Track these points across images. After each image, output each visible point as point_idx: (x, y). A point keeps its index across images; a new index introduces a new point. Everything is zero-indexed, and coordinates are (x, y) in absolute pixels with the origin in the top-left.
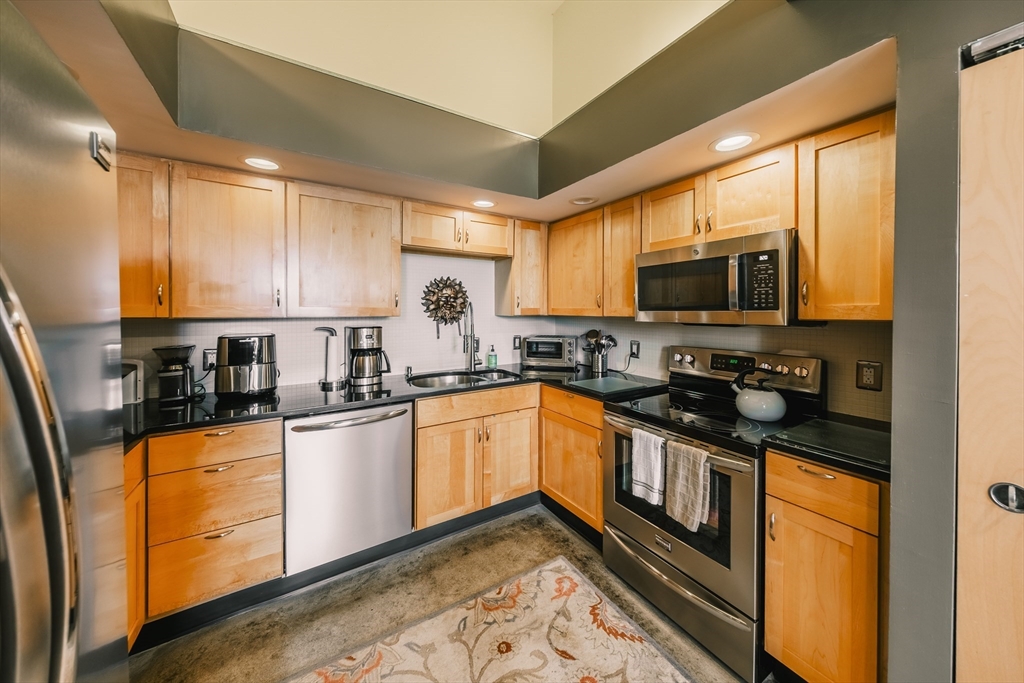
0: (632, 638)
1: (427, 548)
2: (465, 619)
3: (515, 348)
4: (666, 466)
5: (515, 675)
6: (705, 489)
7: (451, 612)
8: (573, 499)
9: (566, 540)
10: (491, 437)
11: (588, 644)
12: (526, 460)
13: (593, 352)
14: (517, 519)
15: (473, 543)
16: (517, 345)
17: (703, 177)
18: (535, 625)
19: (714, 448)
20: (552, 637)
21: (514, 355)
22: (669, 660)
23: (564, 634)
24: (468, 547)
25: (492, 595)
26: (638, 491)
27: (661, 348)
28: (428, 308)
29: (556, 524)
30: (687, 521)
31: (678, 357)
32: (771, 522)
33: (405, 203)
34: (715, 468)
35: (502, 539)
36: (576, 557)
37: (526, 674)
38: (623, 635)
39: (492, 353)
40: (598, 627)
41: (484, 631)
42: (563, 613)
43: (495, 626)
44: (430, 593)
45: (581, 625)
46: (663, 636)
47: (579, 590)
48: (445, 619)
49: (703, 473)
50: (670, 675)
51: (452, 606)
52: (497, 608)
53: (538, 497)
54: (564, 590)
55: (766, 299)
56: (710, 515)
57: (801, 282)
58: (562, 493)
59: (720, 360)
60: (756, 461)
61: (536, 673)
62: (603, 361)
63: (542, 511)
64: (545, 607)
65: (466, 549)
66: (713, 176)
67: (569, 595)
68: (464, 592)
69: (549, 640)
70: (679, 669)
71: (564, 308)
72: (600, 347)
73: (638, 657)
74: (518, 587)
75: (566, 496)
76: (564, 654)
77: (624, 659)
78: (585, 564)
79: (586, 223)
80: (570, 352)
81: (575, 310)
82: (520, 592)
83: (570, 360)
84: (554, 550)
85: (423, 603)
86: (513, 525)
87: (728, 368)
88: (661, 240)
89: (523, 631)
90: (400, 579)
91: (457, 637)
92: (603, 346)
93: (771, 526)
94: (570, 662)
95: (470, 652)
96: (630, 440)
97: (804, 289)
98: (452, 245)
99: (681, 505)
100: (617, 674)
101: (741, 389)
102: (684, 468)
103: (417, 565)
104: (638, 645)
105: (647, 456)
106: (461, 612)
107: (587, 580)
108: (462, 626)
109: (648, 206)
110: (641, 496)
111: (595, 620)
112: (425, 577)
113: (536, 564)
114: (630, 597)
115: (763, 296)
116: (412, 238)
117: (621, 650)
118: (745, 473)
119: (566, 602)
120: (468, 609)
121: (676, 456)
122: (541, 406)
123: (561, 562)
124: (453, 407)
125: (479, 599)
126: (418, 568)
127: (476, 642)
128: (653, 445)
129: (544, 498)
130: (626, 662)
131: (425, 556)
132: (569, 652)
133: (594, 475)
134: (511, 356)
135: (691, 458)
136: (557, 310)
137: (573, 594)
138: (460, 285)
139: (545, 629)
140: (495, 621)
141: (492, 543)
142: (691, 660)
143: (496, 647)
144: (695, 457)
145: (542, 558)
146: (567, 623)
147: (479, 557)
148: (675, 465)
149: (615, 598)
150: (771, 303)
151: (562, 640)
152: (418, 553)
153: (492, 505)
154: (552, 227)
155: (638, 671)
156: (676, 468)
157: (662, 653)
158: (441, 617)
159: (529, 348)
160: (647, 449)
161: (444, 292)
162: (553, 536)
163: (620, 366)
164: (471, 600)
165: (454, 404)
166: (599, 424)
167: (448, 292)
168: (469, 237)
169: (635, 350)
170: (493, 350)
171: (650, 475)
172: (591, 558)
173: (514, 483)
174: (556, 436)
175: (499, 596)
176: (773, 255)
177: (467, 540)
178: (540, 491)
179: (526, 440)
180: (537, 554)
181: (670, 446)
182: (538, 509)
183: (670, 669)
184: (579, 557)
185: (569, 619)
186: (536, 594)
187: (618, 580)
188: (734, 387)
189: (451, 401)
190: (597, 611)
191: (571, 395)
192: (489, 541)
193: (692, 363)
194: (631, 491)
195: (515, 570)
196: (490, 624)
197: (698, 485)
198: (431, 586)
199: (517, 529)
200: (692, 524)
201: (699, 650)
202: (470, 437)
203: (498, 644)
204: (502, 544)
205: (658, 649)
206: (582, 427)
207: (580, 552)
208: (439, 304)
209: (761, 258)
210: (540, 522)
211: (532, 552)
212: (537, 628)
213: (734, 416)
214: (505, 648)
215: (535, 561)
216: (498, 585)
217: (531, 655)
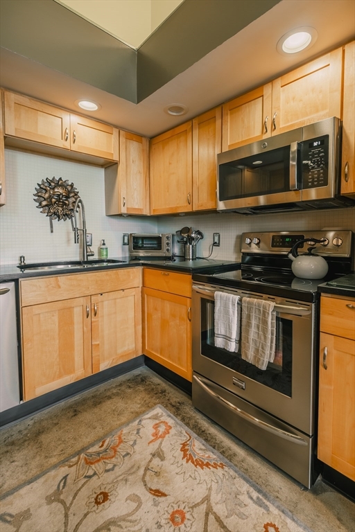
0: (215, 466)
1: (37, 416)
2: (65, 478)
3: (124, 244)
4: (241, 318)
5: (109, 524)
6: (272, 334)
7: (53, 473)
8: (169, 358)
9: (163, 392)
10: (99, 313)
11: (179, 479)
12: (131, 331)
13: (185, 243)
14: (124, 380)
15: (83, 405)
16: (126, 241)
17: (270, 84)
18: (131, 471)
19: (279, 299)
20: (147, 478)
21: (123, 250)
22: (245, 479)
23: (157, 474)
24: (77, 409)
25: (96, 449)
26: (219, 343)
27: (235, 237)
28: (40, 204)
29: (156, 380)
30: (258, 362)
31: (248, 241)
32: (324, 354)
33: (7, 93)
34: (279, 316)
35: (109, 398)
36: (171, 404)
37: (120, 521)
38: (208, 465)
39: (104, 247)
40: (187, 462)
41: (83, 485)
42: (159, 454)
43: (95, 478)
44: (34, 457)
45: (174, 463)
46: (240, 458)
47: (173, 431)
48: (46, 481)
49: (271, 321)
50: (246, 493)
51: (55, 466)
52: (98, 461)
53: (142, 360)
54: (160, 433)
55: (318, 178)
56: (276, 355)
57: (344, 163)
58: (161, 354)
59: (279, 241)
60: (313, 304)
61: (130, 518)
62: (193, 250)
63: (145, 371)
64: (142, 452)
65: (75, 411)
66: (279, 82)
67: (164, 437)
68: (69, 451)
69: (144, 481)
70: (253, 486)
71: (162, 208)
72: (191, 239)
73: (220, 482)
74: (120, 438)
75: (163, 356)
76: (158, 493)
77: (209, 486)
78: (178, 409)
79: (179, 135)
80: (168, 244)
81: (171, 208)
82: (121, 441)
83: (168, 250)
84: (153, 400)
85: (25, 469)
86: (121, 385)
87: (284, 245)
88: (237, 142)
89: (121, 478)
90: (5, 449)
91: (55, 498)
92: (193, 239)
93: (324, 358)
94: (163, 499)
95: (67, 509)
96: (213, 303)
97: (346, 170)
98: (59, 143)
99: (253, 350)
100: (202, 502)
101: (295, 257)
102: (255, 319)
103: (25, 432)
104: (220, 471)
105: (227, 312)
106: (63, 470)
107: (179, 422)
108: (62, 484)
109: (227, 114)
110: (222, 347)
111: (185, 456)
112: (32, 444)
113: (137, 415)
114: (213, 431)
115: (316, 176)
116: (16, 129)
117: (206, 478)
118: (304, 316)
119: (161, 443)
120: (70, 466)
121: (249, 309)
122: (144, 286)
123: (158, 410)
124: (59, 287)
125: (82, 455)
126: (26, 435)
127: (74, 498)
128: (231, 303)
129: (147, 361)
130: (210, 489)
131: (35, 423)
132: (161, 490)
133: (185, 335)
134: (120, 251)
135: (262, 309)
136: (157, 210)
137: (167, 436)
138: (72, 186)
139: (141, 472)
140: (95, 474)
141: (100, 403)
142: (262, 475)
143: (93, 500)
144: (264, 307)
145: (143, 409)
146: (161, 463)
147: (87, 416)
148: (249, 317)
149: (201, 433)
150: (321, 180)
151: (156, 480)
152: (29, 421)
153: (101, 370)
154: (151, 141)
155: (220, 495)
156: (250, 319)
157: (239, 475)
158: (42, 480)
159: (135, 242)
160: (226, 307)
161: (56, 190)
162: (153, 389)
163: (205, 254)
164: (74, 457)
165: (61, 284)
166: (189, 294)
167: (59, 190)
168: (76, 138)
169: (216, 240)
170: (104, 244)
171: (229, 328)
172: (183, 403)
173: (120, 351)
174: (156, 309)
175: (102, 449)
176: (324, 140)
177: (77, 403)
178: (144, 355)
179: (131, 314)
180: (139, 406)
181: (245, 302)
182: (143, 370)
183: (245, 487)
184: (174, 404)
185: (163, 459)
186: (135, 441)
187: (204, 418)
188: (291, 256)
189: (57, 281)
190: (186, 448)
191: (167, 273)
192: (97, 401)
193: (258, 244)
194: (214, 344)
195: (118, 422)
196: (90, 477)
197: (267, 331)
198: (36, 451)
199: (123, 388)
200: (263, 364)
201: (268, 465)
202: (78, 313)
203: (95, 496)
204: (109, 402)
205: (236, 472)
206: (176, 297)
207: (175, 399)
208: (51, 201)
209: (315, 144)
210: (143, 380)
211: (135, 406)
212: (134, 473)
213: (291, 277)
214: (103, 498)
215: (137, 413)
216: (102, 439)
217: (127, 500)
